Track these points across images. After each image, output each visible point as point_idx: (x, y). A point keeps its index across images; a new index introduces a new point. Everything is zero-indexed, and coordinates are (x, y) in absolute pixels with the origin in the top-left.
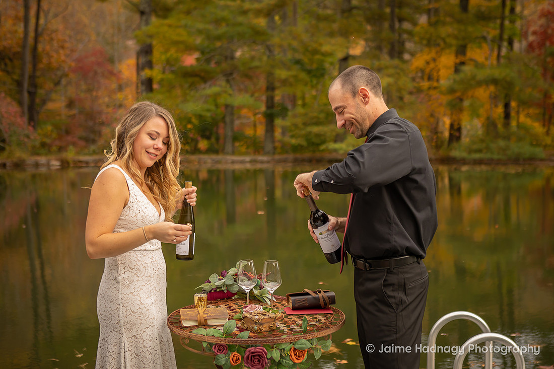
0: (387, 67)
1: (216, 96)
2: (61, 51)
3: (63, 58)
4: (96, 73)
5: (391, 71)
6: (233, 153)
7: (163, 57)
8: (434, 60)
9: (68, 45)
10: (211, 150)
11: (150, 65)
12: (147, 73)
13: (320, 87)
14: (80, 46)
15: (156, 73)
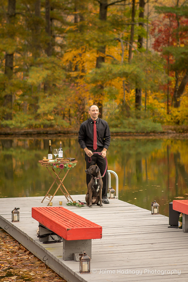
0: (46, 63)
8: (80, 55)
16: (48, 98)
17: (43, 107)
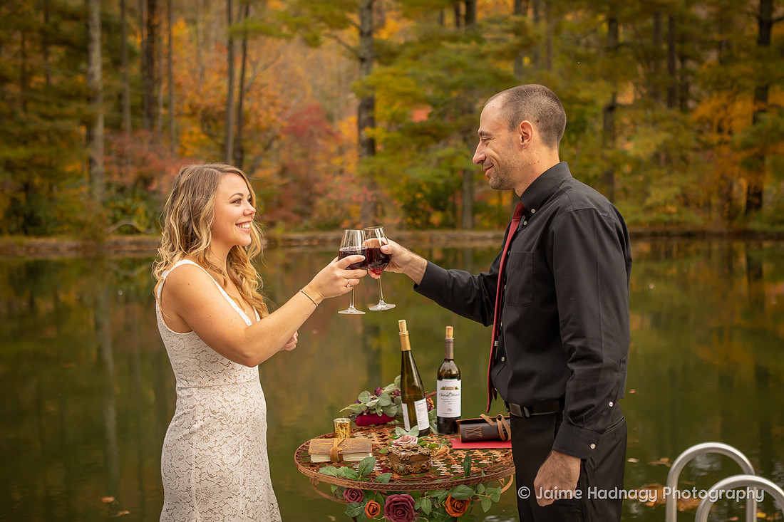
0: (663, 119)
1: (451, 159)
2: (272, 109)
3: (273, 117)
4: (311, 134)
5: (669, 124)
6: (474, 227)
7: (388, 112)
8: (725, 107)
9: (279, 101)
10: (445, 225)
11: (372, 122)
12: (368, 132)
13: (580, 144)
14: (294, 102)
15: (379, 133)
16: (666, 179)
17: (657, 195)
